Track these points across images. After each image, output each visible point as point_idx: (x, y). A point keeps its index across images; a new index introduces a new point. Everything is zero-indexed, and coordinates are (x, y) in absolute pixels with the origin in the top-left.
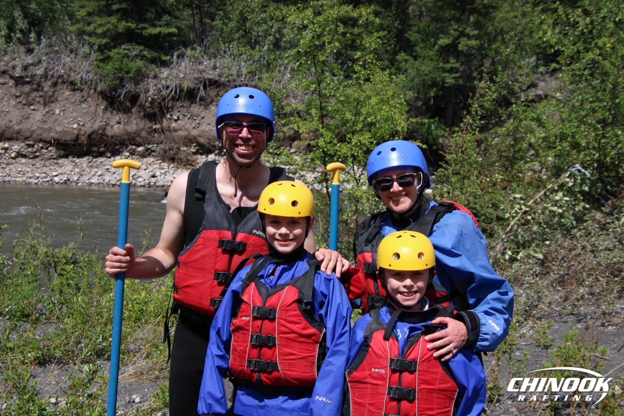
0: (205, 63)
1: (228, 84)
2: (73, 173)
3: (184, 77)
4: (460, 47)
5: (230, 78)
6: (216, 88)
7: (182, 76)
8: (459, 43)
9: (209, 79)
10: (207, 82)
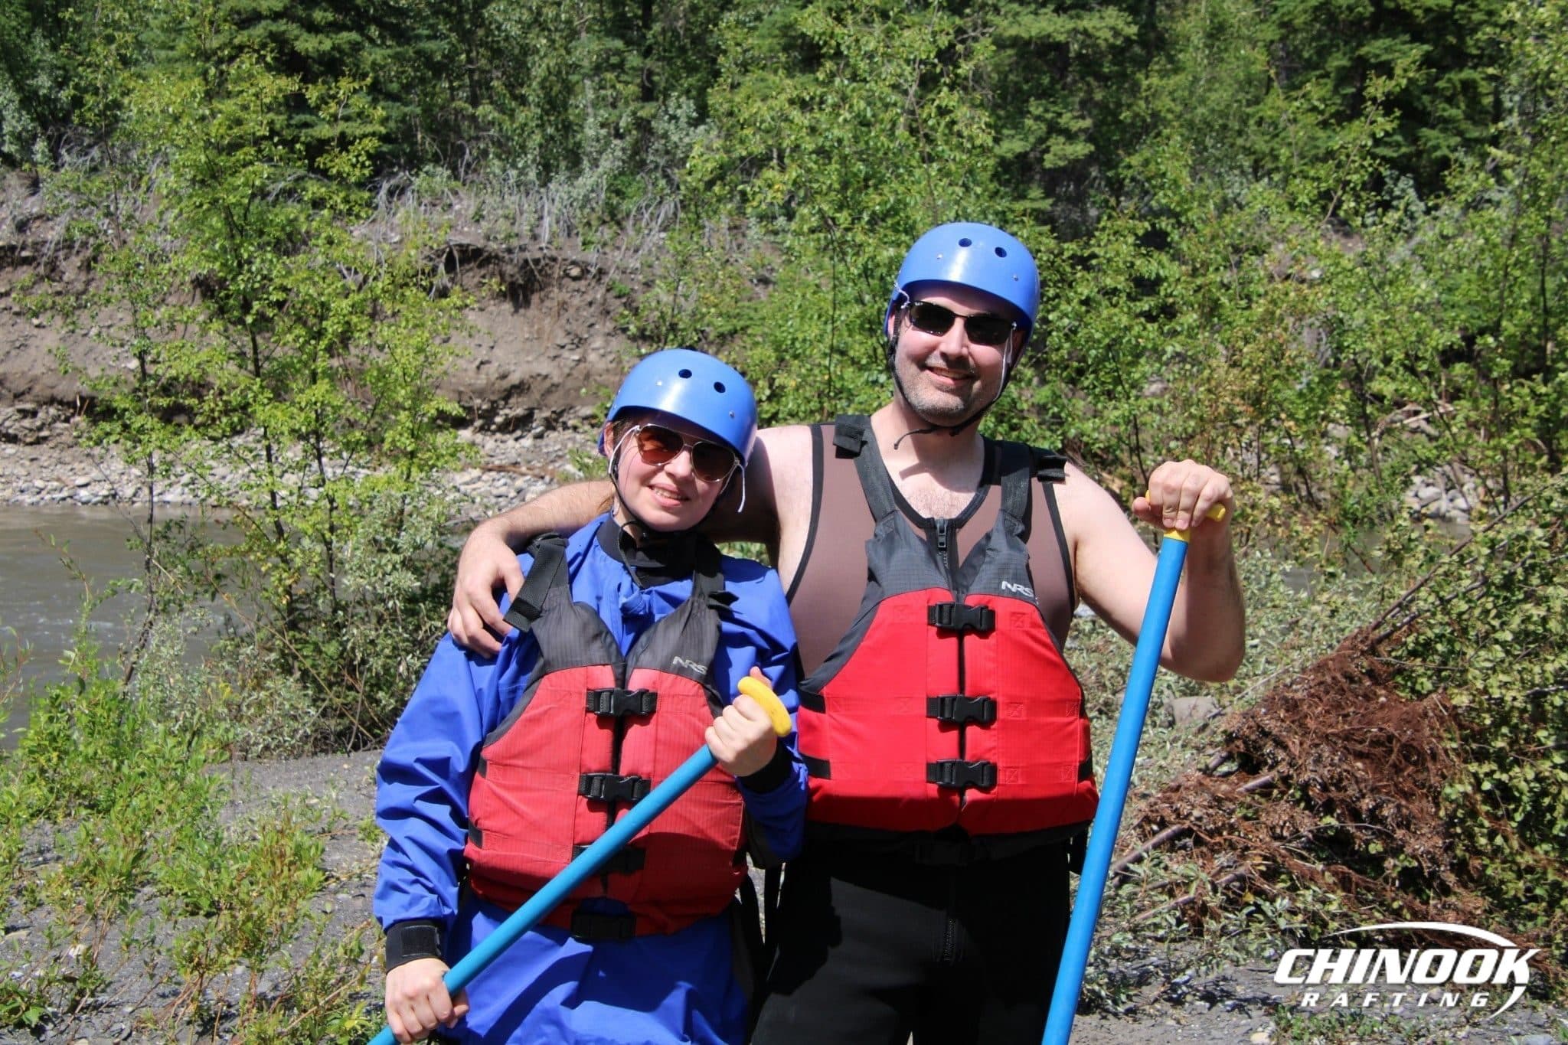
0: (457, 207)
1: (507, 256)
2: (125, 477)
3: (401, 241)
4: (1049, 161)
5: (515, 243)
6: (480, 266)
7: (397, 239)
8: (1047, 150)
9: (461, 245)
10: (456, 254)
